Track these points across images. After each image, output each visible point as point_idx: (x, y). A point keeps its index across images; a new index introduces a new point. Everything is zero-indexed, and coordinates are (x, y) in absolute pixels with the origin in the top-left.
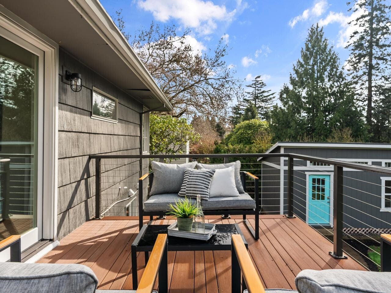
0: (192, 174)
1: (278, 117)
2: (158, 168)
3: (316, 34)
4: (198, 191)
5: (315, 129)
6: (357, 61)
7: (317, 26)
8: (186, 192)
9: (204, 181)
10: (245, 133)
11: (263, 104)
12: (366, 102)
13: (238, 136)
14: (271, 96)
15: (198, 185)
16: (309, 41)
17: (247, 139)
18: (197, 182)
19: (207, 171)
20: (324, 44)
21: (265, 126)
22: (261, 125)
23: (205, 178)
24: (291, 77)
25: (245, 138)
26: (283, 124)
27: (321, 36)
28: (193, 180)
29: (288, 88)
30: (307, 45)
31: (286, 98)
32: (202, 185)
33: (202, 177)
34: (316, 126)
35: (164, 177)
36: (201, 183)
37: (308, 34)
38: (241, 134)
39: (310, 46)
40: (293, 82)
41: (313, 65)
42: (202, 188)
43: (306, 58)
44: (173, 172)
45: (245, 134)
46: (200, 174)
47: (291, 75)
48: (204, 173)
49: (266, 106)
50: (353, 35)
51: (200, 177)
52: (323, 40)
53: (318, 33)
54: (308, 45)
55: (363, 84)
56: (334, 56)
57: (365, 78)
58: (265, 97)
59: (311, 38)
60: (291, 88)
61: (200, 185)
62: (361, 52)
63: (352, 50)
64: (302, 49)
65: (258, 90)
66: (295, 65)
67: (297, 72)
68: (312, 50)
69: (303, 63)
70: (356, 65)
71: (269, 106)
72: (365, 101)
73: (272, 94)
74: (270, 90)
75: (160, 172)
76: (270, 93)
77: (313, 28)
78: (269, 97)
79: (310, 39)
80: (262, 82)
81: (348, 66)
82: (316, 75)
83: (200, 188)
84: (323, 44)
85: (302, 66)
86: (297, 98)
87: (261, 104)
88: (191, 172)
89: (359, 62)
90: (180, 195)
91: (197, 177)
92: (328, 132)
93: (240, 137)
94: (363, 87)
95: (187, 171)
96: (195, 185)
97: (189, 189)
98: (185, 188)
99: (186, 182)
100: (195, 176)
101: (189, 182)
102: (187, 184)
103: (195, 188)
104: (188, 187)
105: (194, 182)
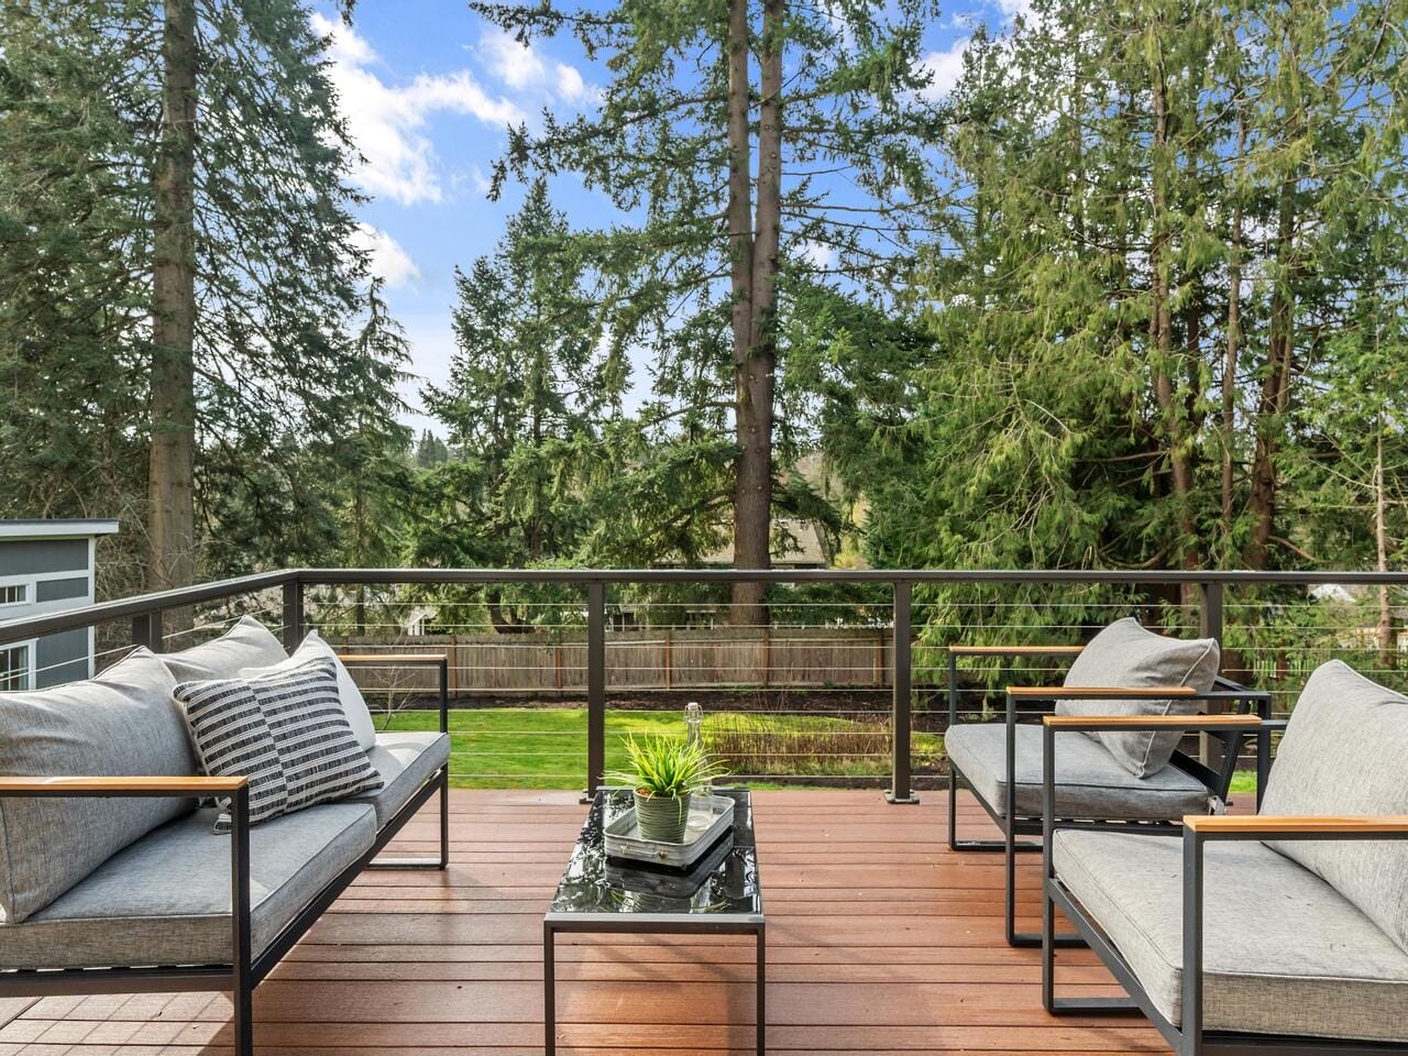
0: (270, 700)
2: (40, 725)
8: (291, 785)
35: (112, 763)
44: (138, 725)
48: (320, 679)
75: (73, 742)
88: (258, 692)
95: (224, 695)
96: (326, 738)
97: (300, 768)
98: (280, 774)
99: (268, 742)
100: (299, 705)
101: (284, 737)
102: (282, 752)
103: (328, 752)
104: (293, 763)
105: (313, 728)
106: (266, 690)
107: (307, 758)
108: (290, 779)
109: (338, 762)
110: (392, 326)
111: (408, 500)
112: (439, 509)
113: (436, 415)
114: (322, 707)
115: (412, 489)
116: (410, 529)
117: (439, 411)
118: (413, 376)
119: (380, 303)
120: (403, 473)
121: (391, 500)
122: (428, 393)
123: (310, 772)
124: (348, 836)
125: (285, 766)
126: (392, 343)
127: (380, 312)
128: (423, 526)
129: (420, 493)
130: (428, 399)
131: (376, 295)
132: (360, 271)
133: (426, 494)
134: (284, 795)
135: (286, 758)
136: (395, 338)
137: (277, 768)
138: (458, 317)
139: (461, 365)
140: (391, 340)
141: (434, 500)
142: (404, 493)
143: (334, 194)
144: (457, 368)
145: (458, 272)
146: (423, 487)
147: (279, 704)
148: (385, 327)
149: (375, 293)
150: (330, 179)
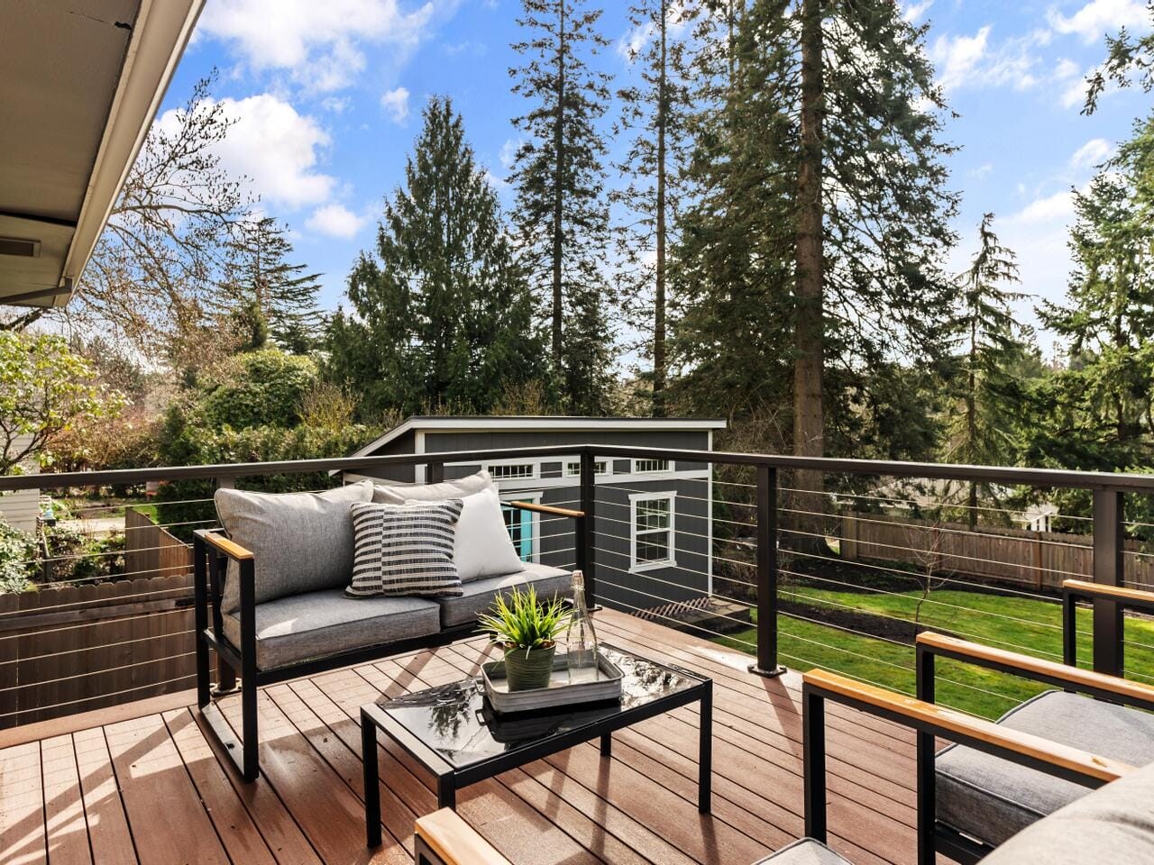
0: (391, 520)
1: (346, 345)
2: (250, 511)
3: (444, 130)
4: (428, 570)
5: (448, 383)
6: (533, 217)
7: (448, 110)
8: (386, 578)
9: (439, 536)
10: (244, 393)
11: (282, 306)
12: (550, 321)
13: (221, 401)
14: (308, 284)
15: (427, 551)
16: (426, 144)
17: (252, 411)
18: (421, 542)
19: (442, 507)
20: (465, 161)
21: (304, 372)
22: (295, 369)
23: (440, 528)
24: (382, 237)
25: (243, 407)
26: (363, 367)
27: (458, 139)
28: (403, 539)
29: (372, 266)
30: (422, 157)
31: (369, 293)
32: (438, 552)
33: (433, 527)
34: (450, 376)
35: (282, 540)
36: (434, 543)
37: (425, 127)
38: (231, 395)
39: (429, 157)
40: (387, 249)
41: (437, 214)
42: (440, 560)
43: (421, 188)
44: (311, 521)
45: (241, 395)
46: (422, 518)
47: (381, 229)
48: (433, 512)
49: (291, 312)
50: (522, 152)
51: (426, 526)
52: (462, 149)
53: (448, 131)
54: (425, 155)
55: (544, 276)
56: (488, 198)
57: (548, 261)
58: (289, 284)
59: (432, 140)
60: (381, 266)
61: (432, 551)
62: (539, 197)
63: (521, 188)
64: (410, 163)
65: (267, 261)
66: (393, 205)
67: (397, 225)
68: (434, 169)
69: (413, 201)
70: (528, 229)
71: (302, 311)
72: (548, 316)
73: (312, 278)
74: (304, 266)
75: (263, 524)
76: (305, 273)
77: (436, 112)
78: (300, 286)
79: (428, 139)
80: (280, 239)
81: (514, 229)
82: (445, 238)
83: (435, 560)
84: (461, 161)
85: (409, 209)
86: (399, 296)
87: (277, 303)
88: (386, 513)
89: (536, 222)
90: (356, 593)
91: (415, 526)
92: (480, 391)
93: (226, 405)
94: (545, 282)
95: (368, 512)
96: (416, 551)
97: (394, 568)
98: (379, 569)
99: (378, 546)
100: (407, 527)
101: (389, 545)
102: (384, 554)
103: (415, 561)
104: (389, 563)
105: (409, 543)
106: (392, 513)
107: (399, 562)
108: (384, 573)
109: (421, 570)
110: (1003, 253)
111: (1018, 408)
112: (1053, 415)
113: (1051, 329)
114: (423, 530)
115: (1023, 397)
116: (1023, 433)
117: (1053, 325)
118: (1022, 296)
119: (990, 235)
120: (1014, 383)
121: (1002, 406)
122: (1043, 309)
123: (400, 572)
124: (396, 618)
125: (384, 564)
126: (1002, 268)
127: (991, 243)
128: (1035, 431)
129: (1031, 400)
130: (1042, 315)
131: (987, 229)
132: (952, 212)
133: (1036, 401)
134: (379, 583)
135: (386, 559)
136: (1006, 264)
137: (378, 564)
138: (1074, 235)
139: (1080, 279)
140: (1001, 266)
141: (1047, 407)
142: (1015, 401)
143: (927, 152)
144: (1076, 283)
145: (1074, 192)
146: (1034, 395)
147: (395, 524)
148: (996, 256)
149: (986, 226)
150: (926, 141)
